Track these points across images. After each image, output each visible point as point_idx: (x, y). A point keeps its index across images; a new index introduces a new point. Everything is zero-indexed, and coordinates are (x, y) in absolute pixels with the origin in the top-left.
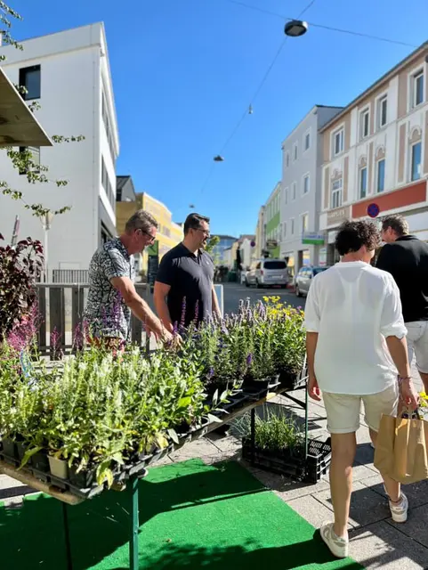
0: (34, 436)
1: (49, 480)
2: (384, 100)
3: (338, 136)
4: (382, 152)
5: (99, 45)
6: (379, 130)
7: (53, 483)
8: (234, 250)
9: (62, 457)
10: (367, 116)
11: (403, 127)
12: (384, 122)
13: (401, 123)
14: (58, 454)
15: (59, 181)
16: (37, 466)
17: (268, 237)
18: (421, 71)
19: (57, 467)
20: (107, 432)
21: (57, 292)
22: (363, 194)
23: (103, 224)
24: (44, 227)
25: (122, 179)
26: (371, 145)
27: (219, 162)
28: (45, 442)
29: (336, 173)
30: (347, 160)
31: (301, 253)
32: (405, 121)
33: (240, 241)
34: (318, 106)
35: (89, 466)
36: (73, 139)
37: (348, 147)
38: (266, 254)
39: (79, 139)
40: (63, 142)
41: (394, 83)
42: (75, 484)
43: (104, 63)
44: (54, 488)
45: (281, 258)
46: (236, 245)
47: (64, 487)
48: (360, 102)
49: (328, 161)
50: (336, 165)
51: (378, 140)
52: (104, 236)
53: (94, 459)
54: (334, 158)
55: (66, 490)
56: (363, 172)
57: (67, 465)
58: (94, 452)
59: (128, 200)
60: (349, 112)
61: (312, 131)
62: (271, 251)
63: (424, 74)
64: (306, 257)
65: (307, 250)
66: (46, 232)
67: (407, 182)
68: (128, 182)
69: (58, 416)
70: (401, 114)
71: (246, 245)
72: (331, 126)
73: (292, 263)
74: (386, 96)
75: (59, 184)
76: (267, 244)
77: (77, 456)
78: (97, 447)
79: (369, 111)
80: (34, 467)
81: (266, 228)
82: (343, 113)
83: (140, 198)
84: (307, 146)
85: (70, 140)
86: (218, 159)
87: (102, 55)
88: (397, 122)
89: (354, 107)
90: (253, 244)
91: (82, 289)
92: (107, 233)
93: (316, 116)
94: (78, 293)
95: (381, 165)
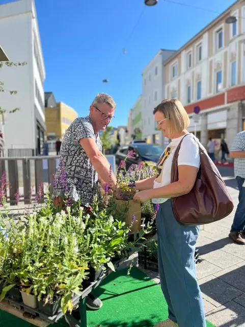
0: (9, 276)
1: (22, 308)
2: (200, 46)
3: (174, 68)
4: (199, 76)
5: (31, 11)
6: (197, 64)
7: (26, 310)
8: (115, 135)
9: (32, 293)
10: (190, 56)
11: (211, 62)
12: (200, 58)
13: (210, 59)
14: (29, 290)
15: (11, 90)
16: (12, 297)
17: (135, 127)
18: (221, 29)
19: (29, 300)
20: (66, 271)
21: (13, 163)
22: (189, 101)
23: (38, 121)
24: (2, 123)
25: (47, 94)
26: (193, 72)
27: (105, 83)
28: (17, 280)
29: (173, 89)
30: (179, 81)
31: (154, 136)
32: (212, 58)
33: (118, 129)
34: (163, 50)
35: (54, 299)
36: (20, 64)
37: (180, 74)
38: (134, 137)
39: (23, 64)
40: (13, 66)
41: (206, 36)
42: (44, 313)
43: (34, 22)
44: (27, 314)
45: (143, 139)
46: (116, 132)
47: (35, 314)
48: (186, 47)
49: (168, 82)
50: (173, 84)
51: (197, 69)
52: (38, 128)
53: (58, 292)
54: (172, 80)
55: (36, 316)
56: (189, 89)
57: (37, 299)
58: (57, 288)
59: (52, 107)
60: (180, 53)
61: (159, 65)
62: (137, 135)
63: (223, 31)
64: (157, 138)
65: (157, 134)
66: (3, 127)
67: (214, 93)
68: (51, 96)
69: (26, 260)
70: (210, 53)
71: (122, 132)
72: (170, 62)
73: (149, 141)
74: (200, 44)
75: (12, 93)
76: (135, 131)
77: (44, 292)
78: (59, 284)
79: (191, 53)
80: (10, 298)
81: (134, 122)
82: (176, 54)
83: (58, 105)
84: (156, 73)
85: (17, 65)
86: (105, 81)
87: (33, 18)
88: (208, 59)
89: (183, 50)
90: (127, 131)
91: (28, 161)
92: (40, 127)
93: (161, 56)
94: (26, 163)
95: (199, 84)
